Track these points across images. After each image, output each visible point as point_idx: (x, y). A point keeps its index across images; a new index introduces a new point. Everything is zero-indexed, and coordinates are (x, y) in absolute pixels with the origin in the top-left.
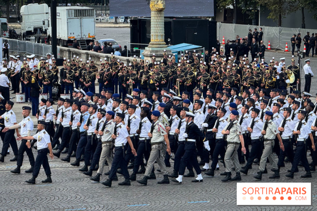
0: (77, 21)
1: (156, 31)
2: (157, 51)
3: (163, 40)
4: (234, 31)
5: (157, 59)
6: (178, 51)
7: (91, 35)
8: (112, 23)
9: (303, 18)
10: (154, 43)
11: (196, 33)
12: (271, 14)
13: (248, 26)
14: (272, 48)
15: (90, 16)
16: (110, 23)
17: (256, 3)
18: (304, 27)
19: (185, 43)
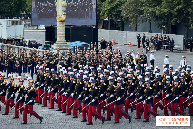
0: (13, 28)
1: (61, 33)
2: (61, 46)
3: (65, 39)
4: (108, 34)
5: (60, 51)
6: (74, 46)
7: (21, 37)
8: (35, 29)
9: (150, 26)
10: (59, 41)
11: (85, 35)
12: (131, 24)
13: (117, 31)
14: (132, 44)
15: (21, 25)
16: (34, 29)
17: (122, 17)
18: (151, 31)
19: (78, 41)
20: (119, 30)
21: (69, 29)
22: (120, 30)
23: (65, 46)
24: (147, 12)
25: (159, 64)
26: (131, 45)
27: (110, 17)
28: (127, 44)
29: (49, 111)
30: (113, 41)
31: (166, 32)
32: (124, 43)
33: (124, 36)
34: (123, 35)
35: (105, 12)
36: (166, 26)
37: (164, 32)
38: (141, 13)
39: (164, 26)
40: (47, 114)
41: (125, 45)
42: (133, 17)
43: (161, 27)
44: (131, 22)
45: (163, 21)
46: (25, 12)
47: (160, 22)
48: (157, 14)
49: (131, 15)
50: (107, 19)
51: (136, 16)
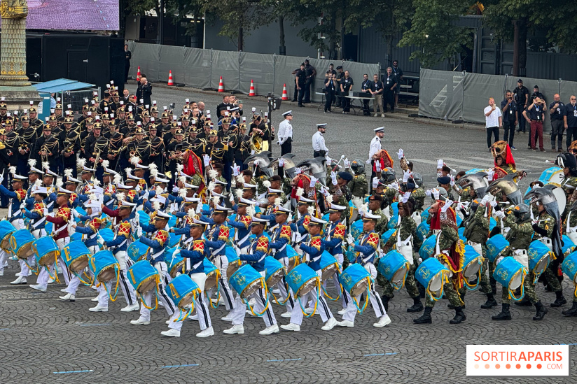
1: (11, 56)
2: (12, 93)
3: (24, 72)
4: (157, 56)
9: (283, 37)
10: (8, 77)
11: (87, 61)
12: (225, 27)
13: (184, 48)
14: (226, 89)
17: (198, 7)
18: (283, 52)
19: (66, 77)
20: (189, 45)
21: (38, 40)
22: (193, 44)
23: (26, 93)
25: (306, 149)
26: (224, 91)
27: (162, 7)
28: (211, 89)
30: (171, 78)
31: (328, 55)
32: (204, 85)
33: (205, 64)
34: (199, 60)
36: (328, 36)
37: (321, 55)
39: (322, 36)
41: (205, 89)
42: (232, 8)
43: (315, 39)
45: (320, 22)
47: (310, 24)
48: (302, 1)
49: (225, 3)
50: (153, 12)
51: (241, 3)
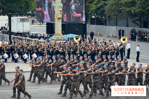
0: (21, 24)
1: (58, 28)
2: (58, 38)
3: (61, 32)
4: (95, 28)
5: (58, 41)
6: (68, 37)
7: (28, 30)
8: (39, 25)
9: (127, 22)
10: (57, 34)
11: (77, 29)
12: (113, 20)
13: (102, 26)
15: (27, 21)
16: (37, 25)
17: (105, 15)
18: (128, 26)
19: (72, 34)
21: (65, 24)
22: (104, 25)
23: (62, 38)
24: (125, 12)
26: (112, 37)
27: (96, 15)
28: (109, 36)
29: (48, 88)
30: (99, 34)
31: (140, 27)
33: (107, 30)
35: (92, 11)
36: (139, 22)
37: (138, 27)
38: (120, 12)
40: (47, 90)
41: (107, 36)
42: (114, 15)
43: (136, 23)
44: (112, 19)
45: (137, 18)
46: (31, 12)
47: (134, 19)
48: (132, 13)
49: (112, 14)
50: (94, 17)
51: (116, 14)
